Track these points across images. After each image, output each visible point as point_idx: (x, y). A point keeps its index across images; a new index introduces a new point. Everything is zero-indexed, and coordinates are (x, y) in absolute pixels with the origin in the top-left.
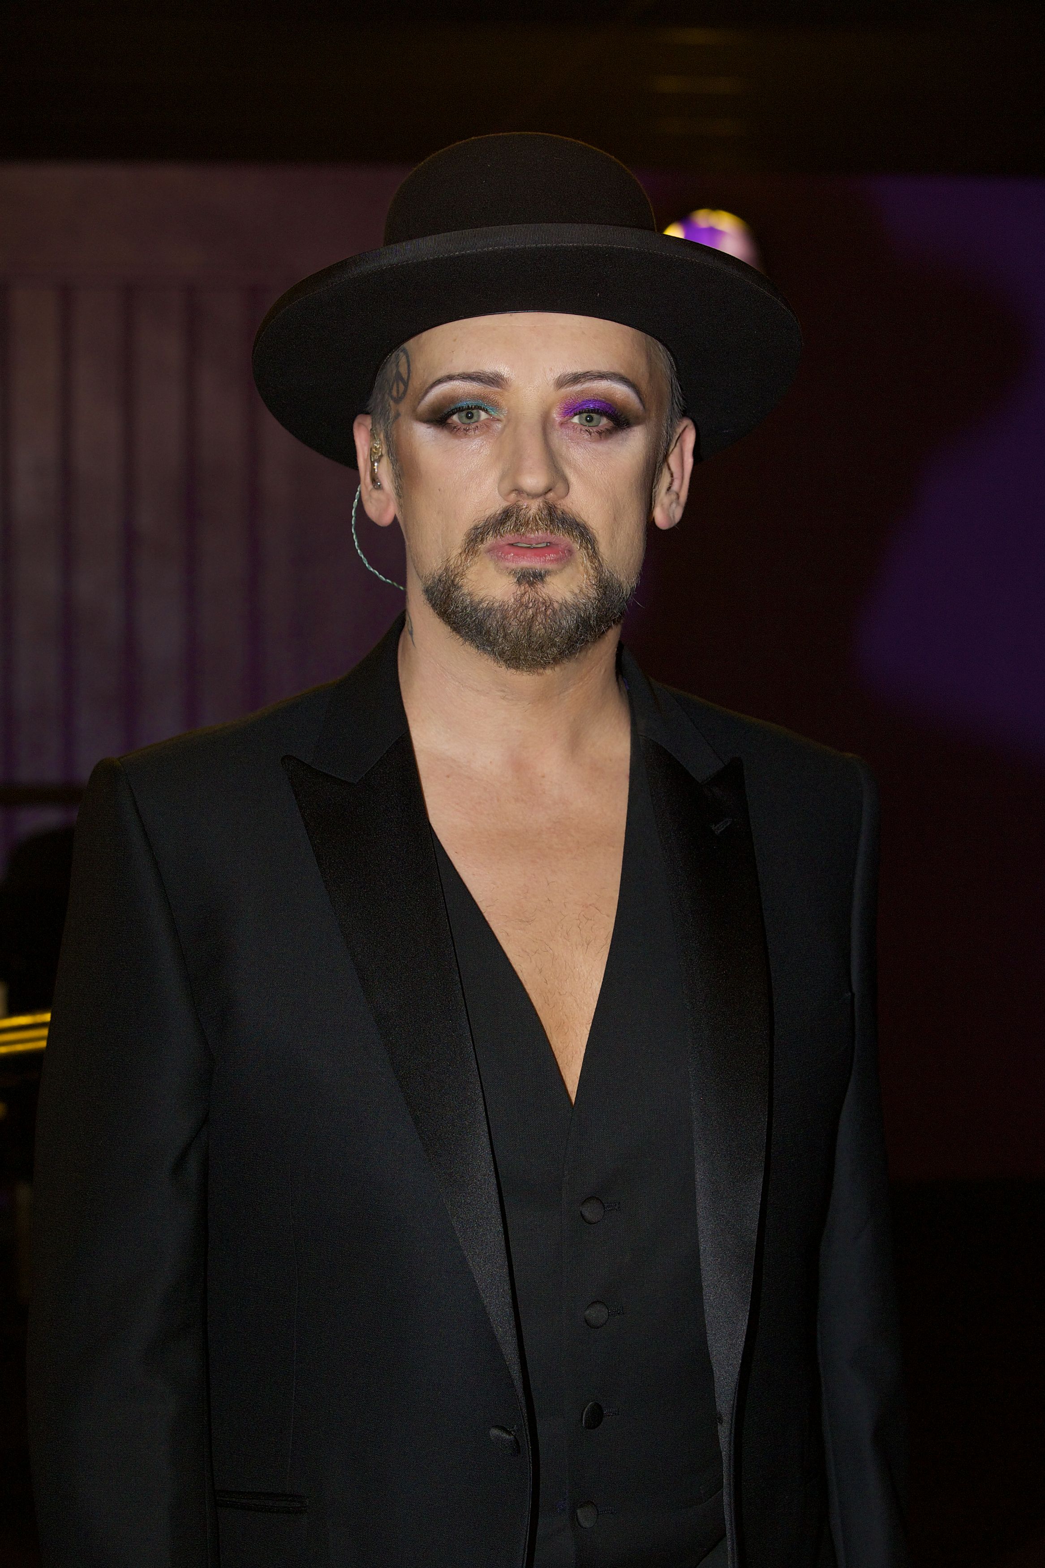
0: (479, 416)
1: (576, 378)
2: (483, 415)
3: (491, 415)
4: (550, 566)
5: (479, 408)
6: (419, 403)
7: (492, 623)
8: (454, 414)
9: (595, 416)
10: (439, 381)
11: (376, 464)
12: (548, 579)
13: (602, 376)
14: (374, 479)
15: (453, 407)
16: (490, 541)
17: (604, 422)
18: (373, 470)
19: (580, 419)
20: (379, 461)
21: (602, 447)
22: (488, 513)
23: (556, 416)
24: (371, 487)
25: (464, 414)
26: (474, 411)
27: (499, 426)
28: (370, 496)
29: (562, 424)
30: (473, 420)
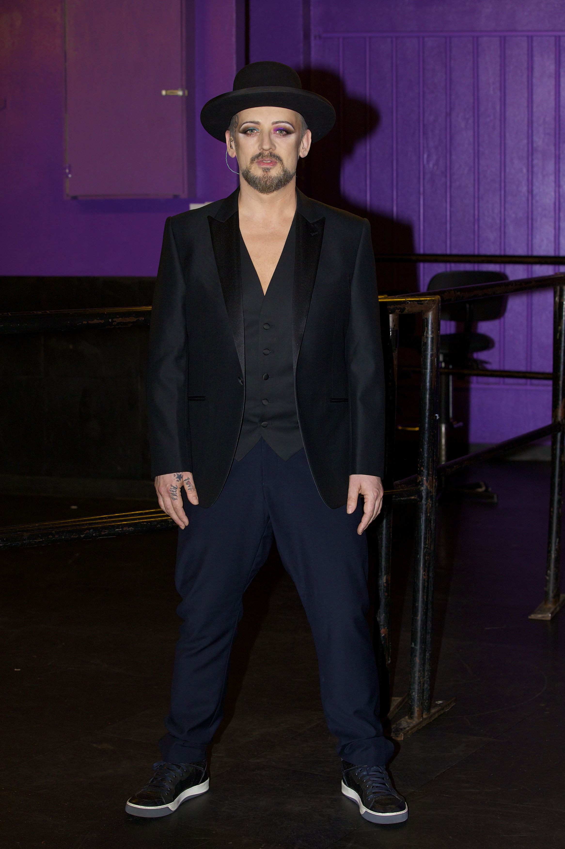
0: (254, 131)
1: (277, 123)
2: (255, 131)
3: (257, 131)
4: (271, 167)
5: (254, 130)
6: (240, 129)
7: (257, 181)
8: (248, 131)
9: (282, 131)
10: (244, 123)
11: (231, 142)
12: (271, 170)
13: (283, 122)
14: (231, 146)
15: (247, 129)
16: (256, 161)
17: (284, 132)
18: (231, 144)
19: (279, 132)
20: (232, 142)
21: (284, 139)
22: (256, 154)
23: (272, 131)
24: (230, 148)
25: (251, 131)
26: (253, 130)
27: (258, 134)
28: (230, 150)
29: (274, 133)
30: (253, 132)
